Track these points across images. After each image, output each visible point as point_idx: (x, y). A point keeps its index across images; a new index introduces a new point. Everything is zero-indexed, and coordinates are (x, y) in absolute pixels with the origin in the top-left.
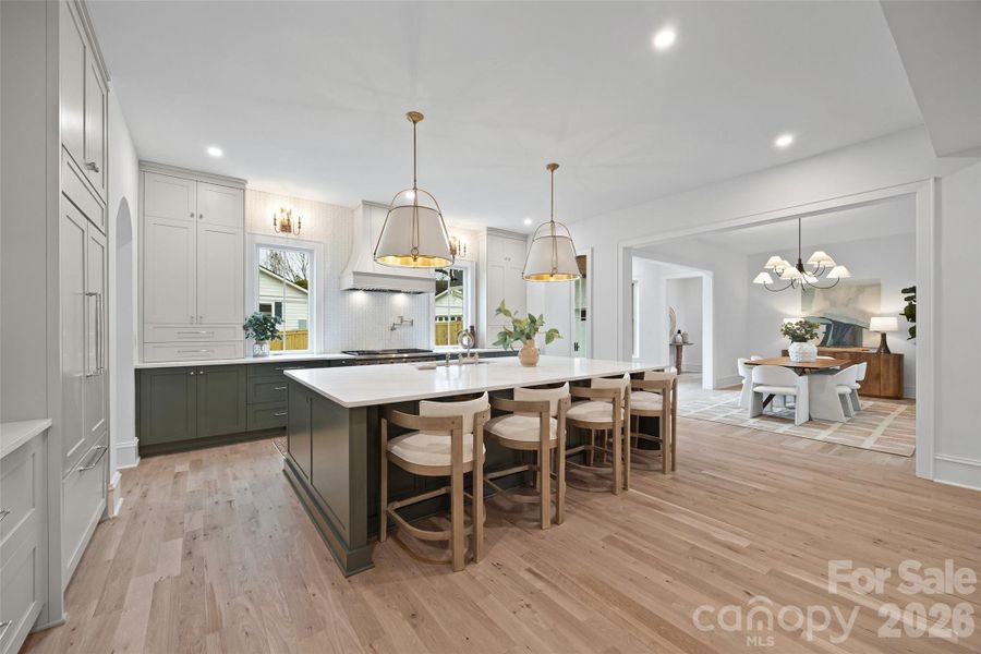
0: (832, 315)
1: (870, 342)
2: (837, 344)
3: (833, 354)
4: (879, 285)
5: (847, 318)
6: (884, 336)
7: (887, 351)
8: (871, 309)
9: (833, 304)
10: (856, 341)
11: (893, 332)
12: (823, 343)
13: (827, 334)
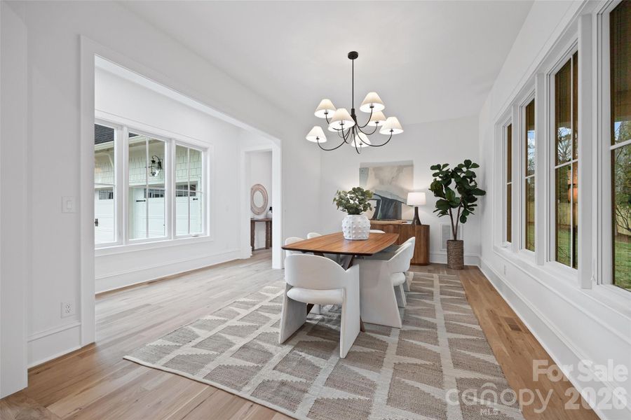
0: (381, 191)
1: (407, 215)
2: (384, 217)
3: (382, 227)
4: (412, 166)
5: (391, 194)
6: (416, 209)
7: (419, 223)
8: (406, 186)
9: (382, 182)
10: (397, 216)
11: (422, 206)
12: (375, 217)
13: (377, 208)
